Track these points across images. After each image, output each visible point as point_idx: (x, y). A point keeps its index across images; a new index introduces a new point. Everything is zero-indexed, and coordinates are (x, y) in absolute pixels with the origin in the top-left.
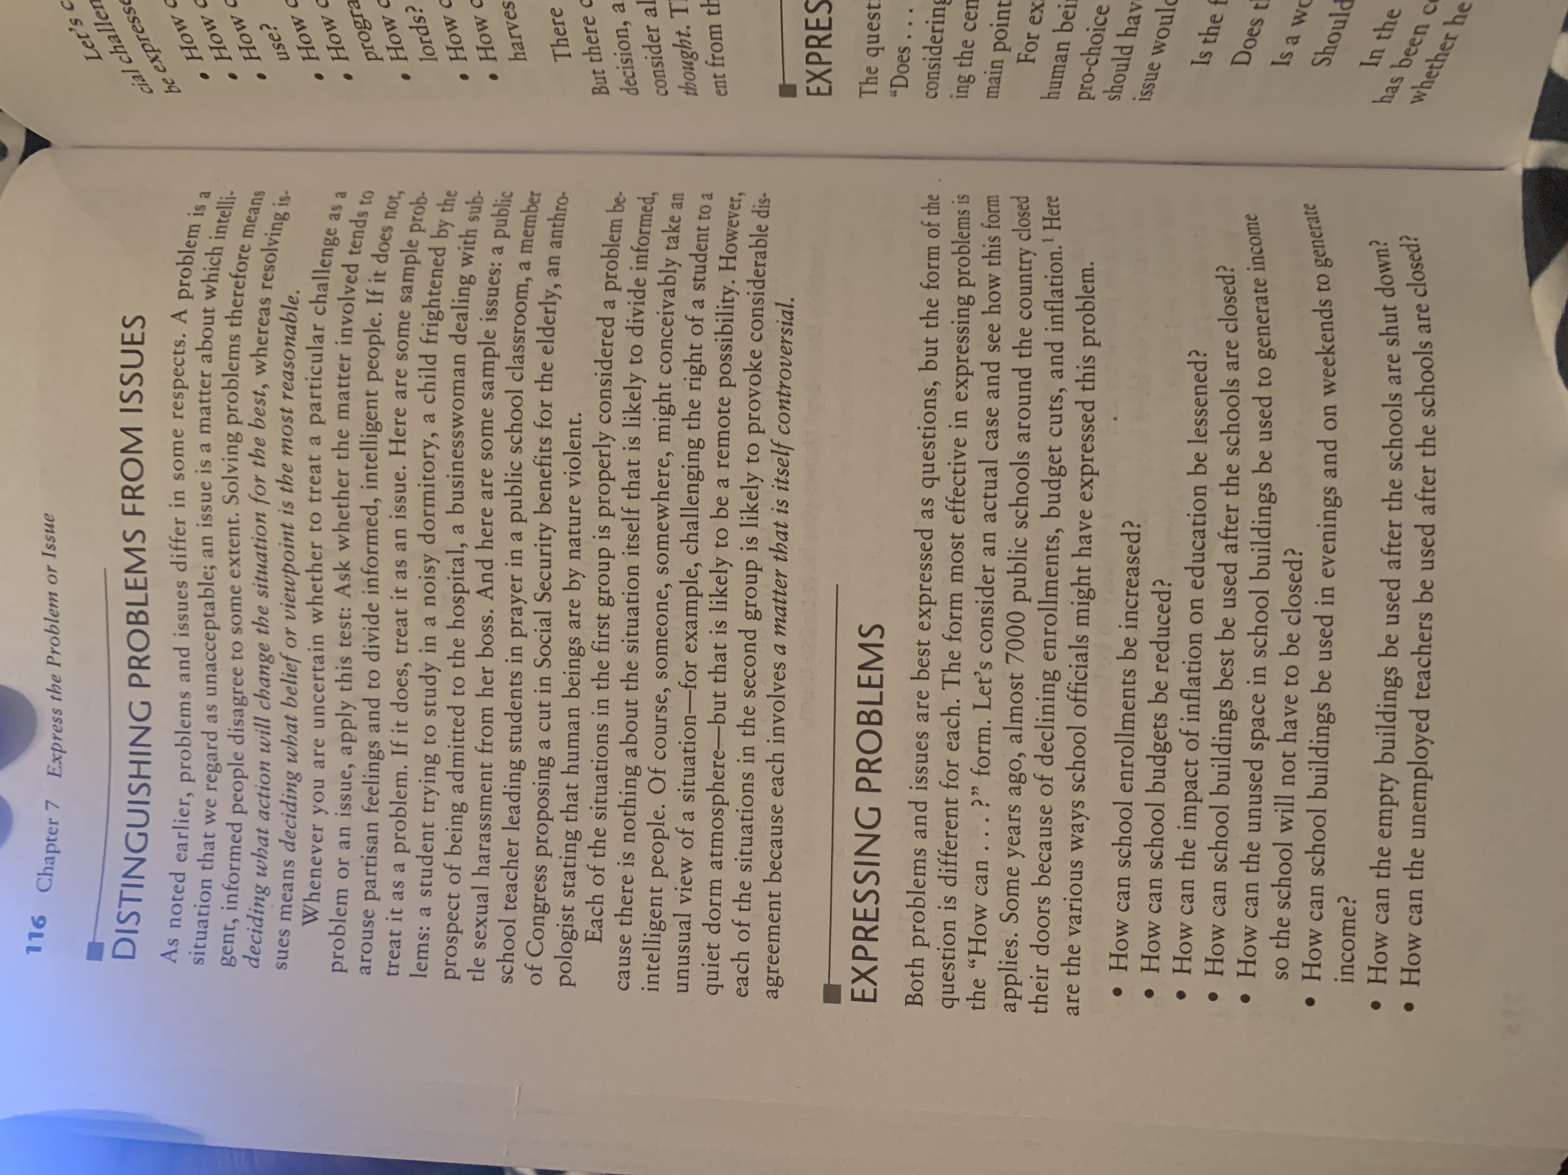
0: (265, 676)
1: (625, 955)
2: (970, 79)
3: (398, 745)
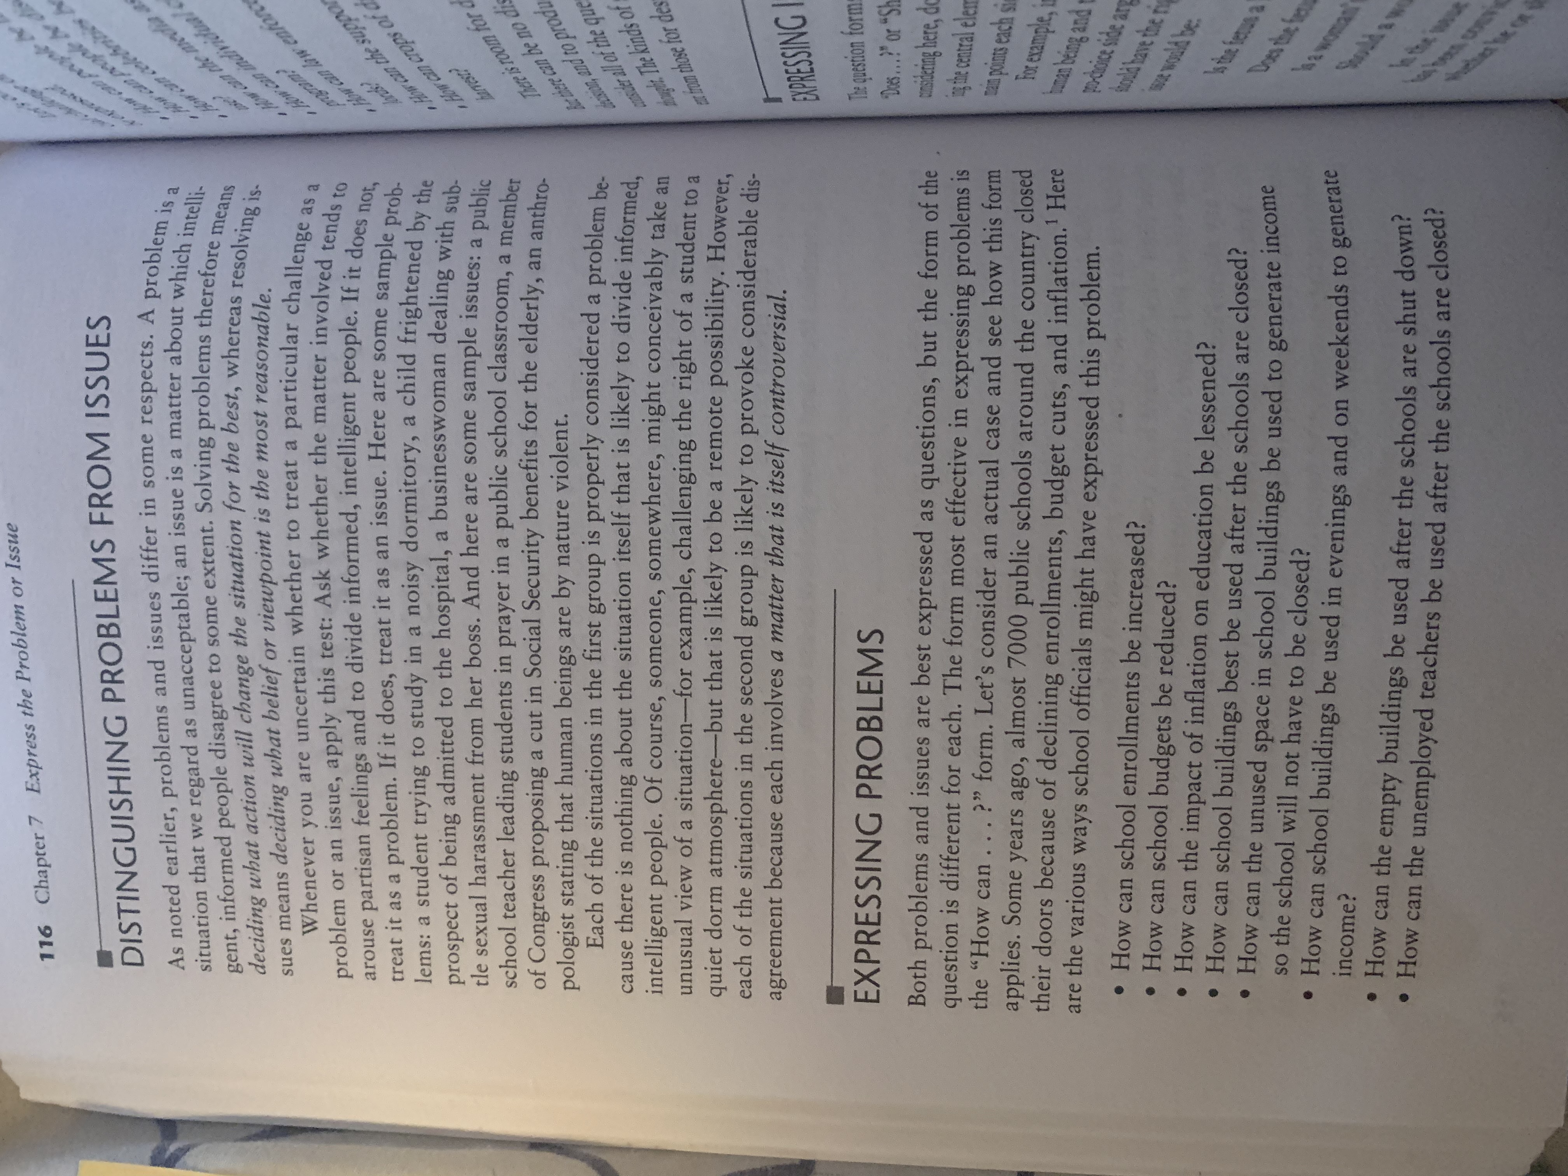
0: (244, 689)
1: (628, 960)
3: (385, 757)
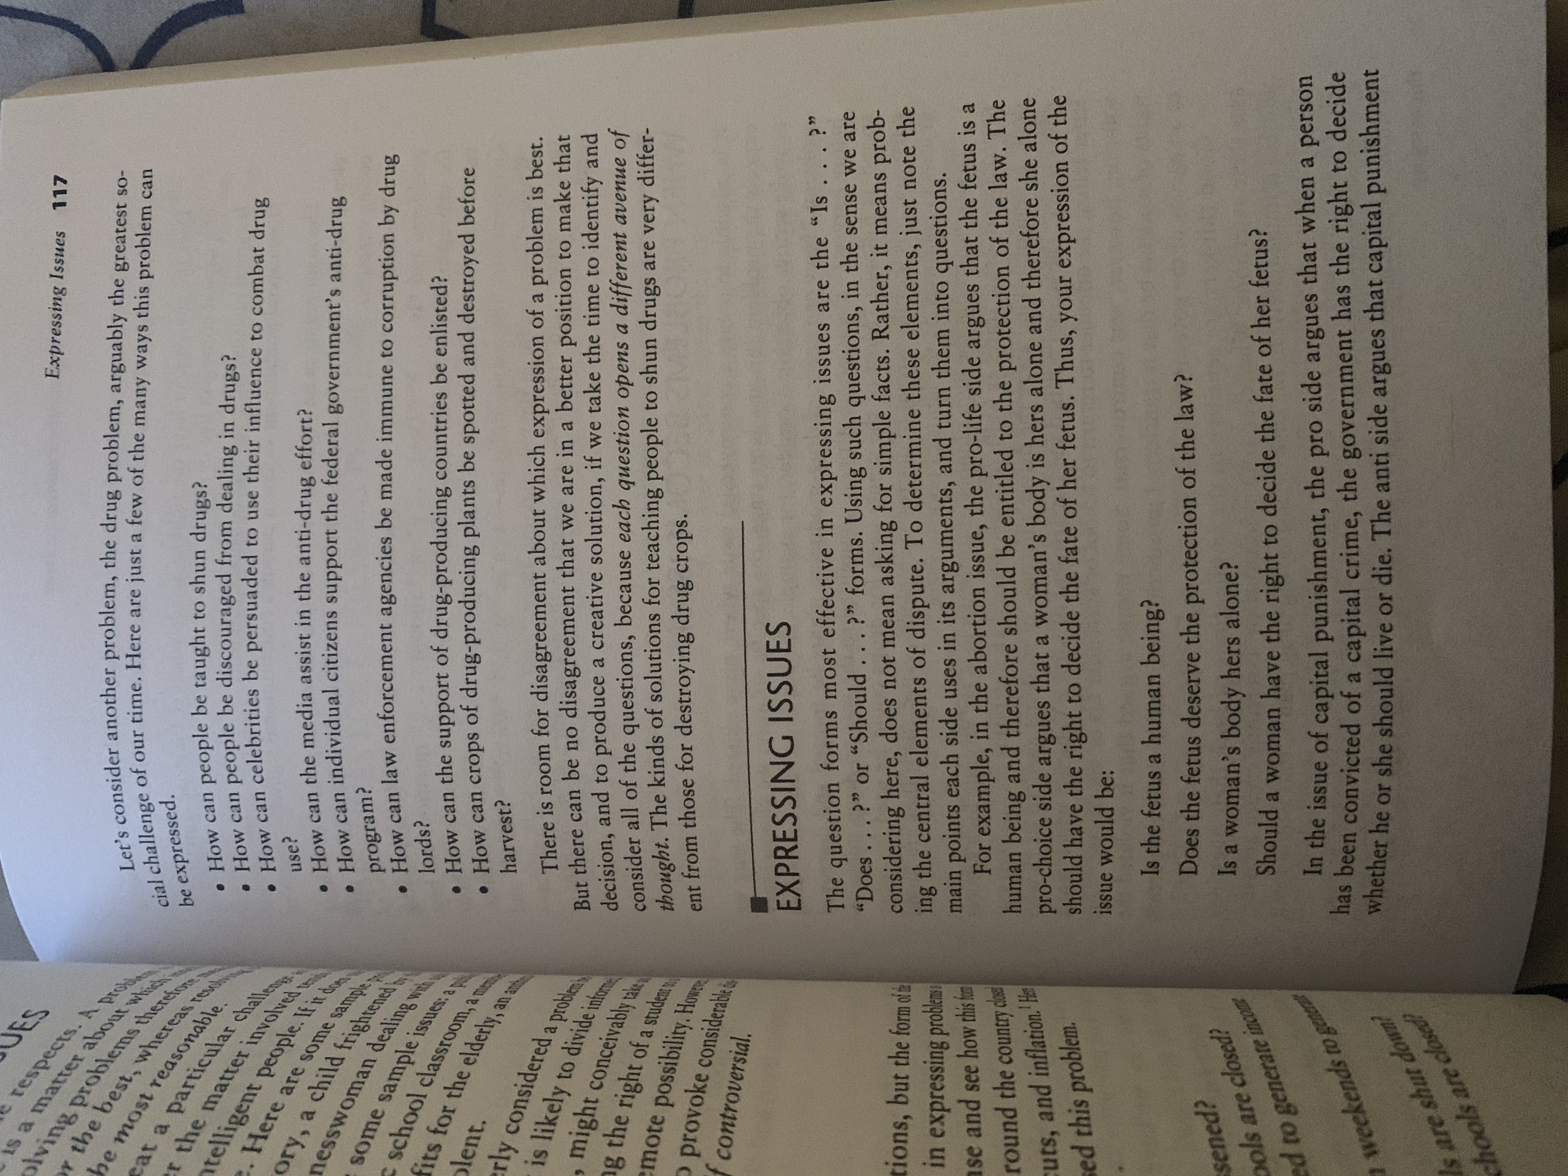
2: (931, 892)
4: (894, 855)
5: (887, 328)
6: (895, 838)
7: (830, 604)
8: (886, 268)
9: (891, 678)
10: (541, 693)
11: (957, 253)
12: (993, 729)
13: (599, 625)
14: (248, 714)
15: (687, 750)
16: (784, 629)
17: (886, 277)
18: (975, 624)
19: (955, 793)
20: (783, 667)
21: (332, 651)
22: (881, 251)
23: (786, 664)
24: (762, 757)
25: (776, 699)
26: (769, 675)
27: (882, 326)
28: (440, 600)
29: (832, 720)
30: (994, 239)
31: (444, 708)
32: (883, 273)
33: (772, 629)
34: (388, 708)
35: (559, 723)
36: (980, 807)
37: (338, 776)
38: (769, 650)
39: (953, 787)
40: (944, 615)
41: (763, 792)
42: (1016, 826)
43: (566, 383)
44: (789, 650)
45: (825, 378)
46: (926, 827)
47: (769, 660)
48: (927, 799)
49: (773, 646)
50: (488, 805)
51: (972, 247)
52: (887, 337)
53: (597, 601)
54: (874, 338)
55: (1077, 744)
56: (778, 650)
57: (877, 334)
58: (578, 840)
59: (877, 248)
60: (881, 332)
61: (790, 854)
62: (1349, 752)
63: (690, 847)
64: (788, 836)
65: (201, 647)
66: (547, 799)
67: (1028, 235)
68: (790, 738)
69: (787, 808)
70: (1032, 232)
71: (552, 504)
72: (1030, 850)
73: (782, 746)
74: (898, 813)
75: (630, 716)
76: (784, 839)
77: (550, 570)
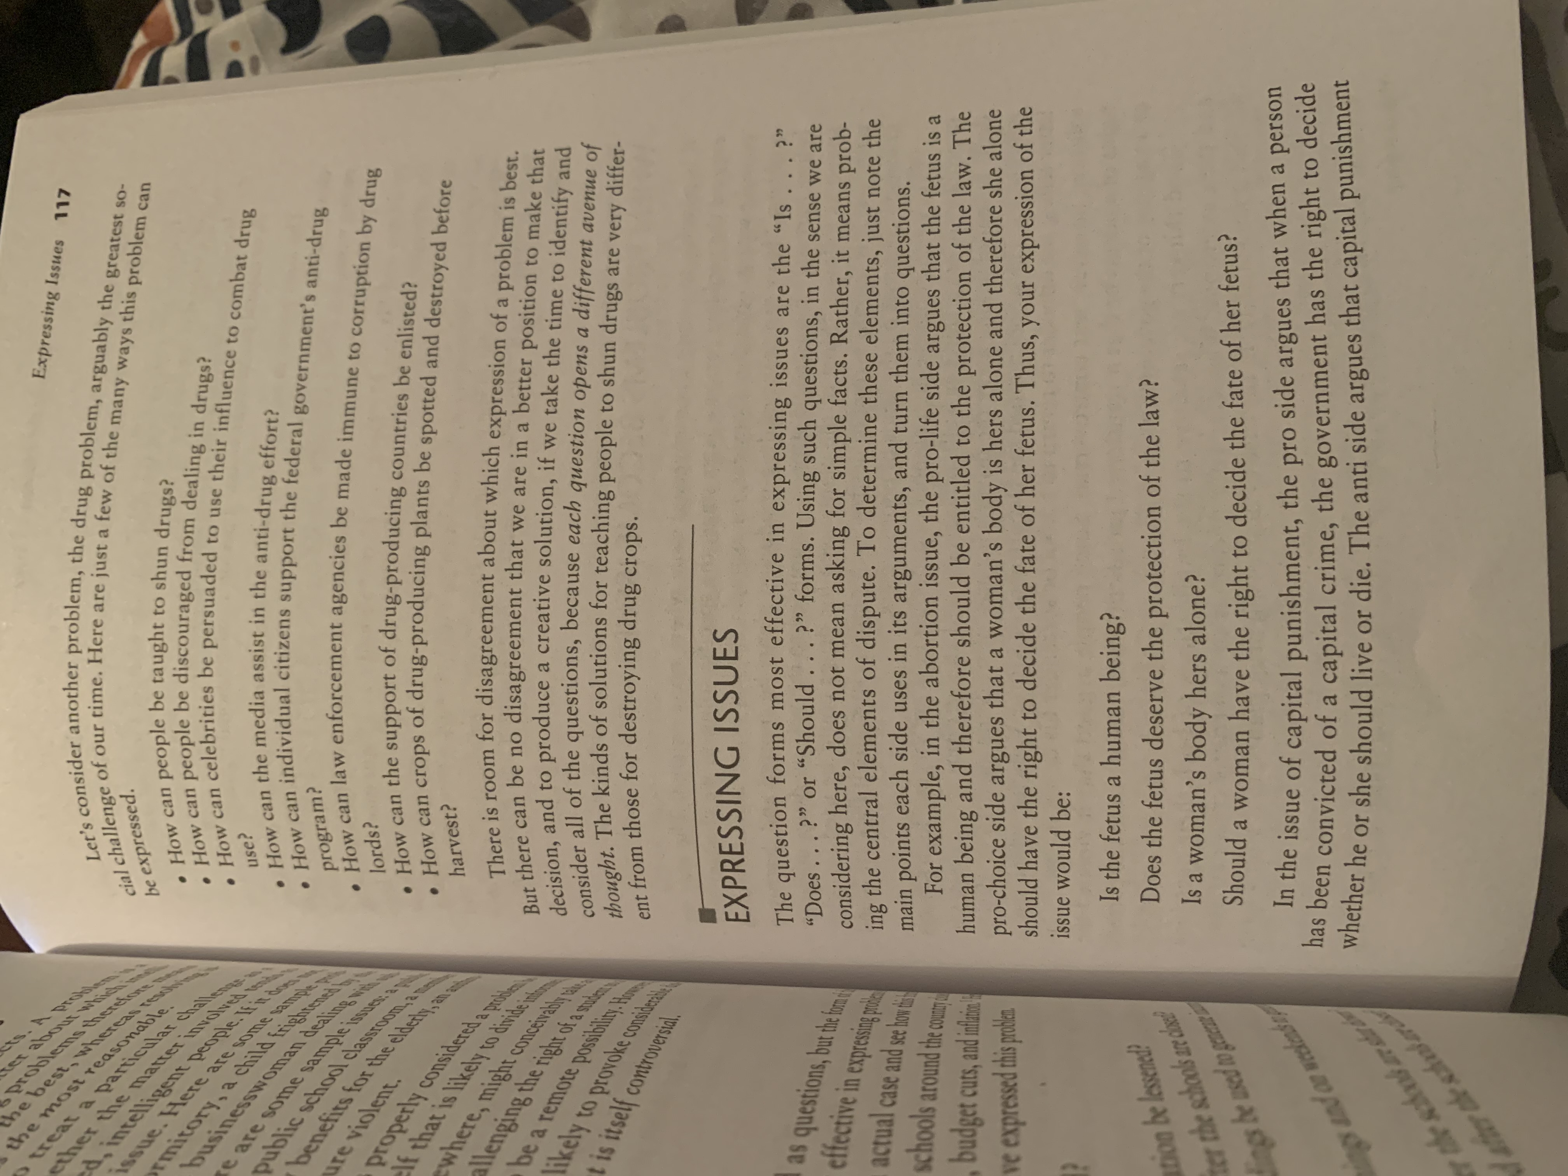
2: (881, 909)
4: (843, 872)
5: (846, 332)
6: (843, 854)
7: (778, 611)
8: (847, 273)
9: (840, 689)
10: (486, 698)
11: (919, 259)
12: (944, 745)
13: (545, 629)
14: (202, 711)
15: (631, 759)
16: (732, 636)
17: (847, 282)
18: (927, 635)
19: (904, 810)
20: (729, 675)
21: (284, 650)
22: (842, 257)
23: (732, 672)
24: (707, 769)
25: (722, 708)
26: (716, 683)
27: (840, 331)
28: (390, 600)
29: (779, 732)
30: (957, 245)
31: (391, 709)
32: (843, 278)
33: (719, 636)
34: (337, 708)
35: (503, 728)
36: (930, 826)
37: (289, 775)
38: (715, 658)
39: (903, 805)
40: (895, 625)
41: (708, 804)
42: (968, 847)
43: (525, 385)
44: (736, 658)
45: (782, 381)
46: (874, 845)
47: (715, 667)
48: (876, 815)
49: (720, 654)
50: (434, 810)
51: (934, 253)
52: (846, 341)
53: (544, 604)
54: (832, 342)
55: (1032, 763)
56: (725, 658)
57: (835, 338)
58: (524, 847)
59: (839, 254)
60: (839, 336)
61: (737, 867)
62: (1323, 780)
63: (636, 857)
64: (734, 850)
65: (159, 642)
66: (492, 804)
67: (991, 241)
68: (735, 749)
69: (733, 820)
70: (995, 238)
71: (503, 507)
72: (983, 872)
73: (727, 758)
74: (847, 829)
75: (574, 723)
76: (731, 852)
77: (499, 572)
